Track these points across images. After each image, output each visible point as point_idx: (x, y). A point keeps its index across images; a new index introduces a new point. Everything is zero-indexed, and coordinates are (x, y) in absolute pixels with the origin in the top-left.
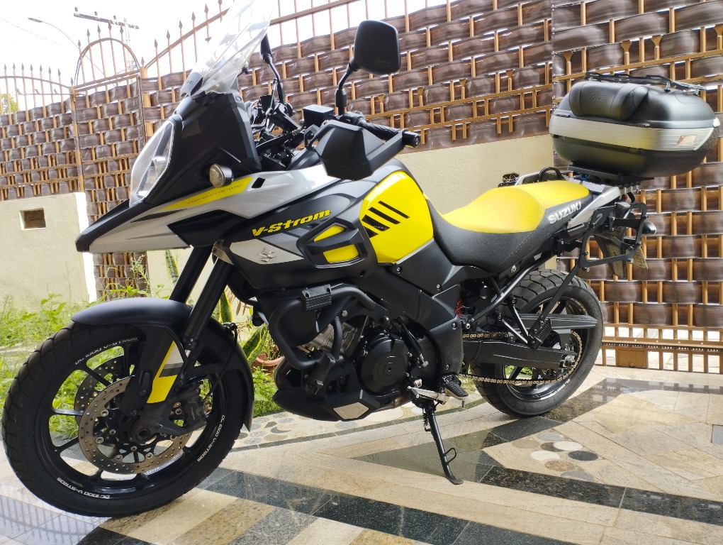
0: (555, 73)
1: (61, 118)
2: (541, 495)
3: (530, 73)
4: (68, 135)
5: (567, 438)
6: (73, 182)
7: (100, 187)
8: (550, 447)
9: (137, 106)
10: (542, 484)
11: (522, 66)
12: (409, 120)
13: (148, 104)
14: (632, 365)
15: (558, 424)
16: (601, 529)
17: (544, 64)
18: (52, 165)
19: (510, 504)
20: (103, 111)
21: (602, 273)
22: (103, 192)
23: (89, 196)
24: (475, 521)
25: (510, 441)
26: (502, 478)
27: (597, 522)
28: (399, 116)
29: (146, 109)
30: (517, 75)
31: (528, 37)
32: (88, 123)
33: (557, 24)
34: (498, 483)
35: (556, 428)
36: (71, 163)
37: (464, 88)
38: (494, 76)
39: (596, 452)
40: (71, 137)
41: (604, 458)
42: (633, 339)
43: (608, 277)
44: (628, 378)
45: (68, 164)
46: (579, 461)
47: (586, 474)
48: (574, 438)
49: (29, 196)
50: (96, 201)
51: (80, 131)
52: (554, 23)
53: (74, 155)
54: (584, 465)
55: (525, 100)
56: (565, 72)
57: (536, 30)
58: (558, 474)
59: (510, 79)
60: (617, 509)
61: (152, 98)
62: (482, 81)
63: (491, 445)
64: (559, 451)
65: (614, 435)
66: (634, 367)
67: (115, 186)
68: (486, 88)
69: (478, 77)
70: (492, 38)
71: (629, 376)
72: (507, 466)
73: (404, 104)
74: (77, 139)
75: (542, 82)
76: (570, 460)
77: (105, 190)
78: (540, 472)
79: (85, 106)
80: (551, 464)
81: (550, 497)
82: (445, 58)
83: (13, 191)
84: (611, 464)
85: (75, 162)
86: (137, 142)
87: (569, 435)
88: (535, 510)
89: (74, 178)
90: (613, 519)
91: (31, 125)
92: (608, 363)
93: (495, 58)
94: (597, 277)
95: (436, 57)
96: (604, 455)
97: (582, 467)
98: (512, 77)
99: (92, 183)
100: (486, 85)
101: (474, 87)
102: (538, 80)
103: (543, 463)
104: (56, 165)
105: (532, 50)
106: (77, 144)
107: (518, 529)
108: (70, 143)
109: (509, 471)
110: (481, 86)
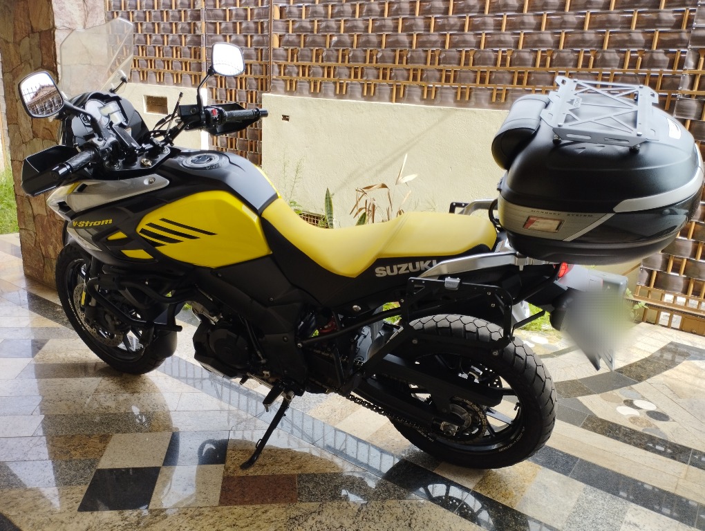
0: (687, 65)
1: (189, 13)
2: (628, 445)
3: (660, 56)
4: (194, 30)
5: (643, 398)
6: (195, 76)
7: (221, 86)
8: (629, 403)
9: (266, 16)
10: (628, 436)
11: (654, 48)
12: (533, 78)
13: (277, 15)
14: (694, 331)
15: (636, 383)
16: (676, 480)
17: (676, 50)
18: (177, 57)
19: (606, 449)
20: (232, 14)
21: (687, 252)
22: (224, 92)
23: (211, 92)
24: (583, 458)
25: (598, 393)
26: (598, 426)
27: (672, 473)
28: (523, 73)
29: (275, 21)
30: (647, 56)
31: (666, 22)
32: (215, 23)
33: (699, 20)
34: (594, 430)
35: (633, 386)
36: (195, 58)
37: (592, 58)
38: (625, 52)
39: (668, 414)
40: (198, 32)
41: (674, 421)
42: (700, 311)
43: (691, 256)
44: (690, 344)
45: (193, 59)
46: (655, 420)
47: (661, 432)
48: (649, 398)
49: (151, 82)
50: (216, 98)
51: (208, 29)
52: (697, 18)
53: (200, 52)
54: (659, 424)
55: (650, 80)
56: (696, 67)
57: (676, 16)
58: (640, 429)
59: (640, 58)
60: (686, 465)
61: (282, 9)
62: (612, 54)
63: (584, 395)
64: (638, 408)
65: (681, 401)
66: (695, 333)
67: (237, 88)
68: (615, 62)
69: (609, 50)
70: (630, 15)
71: (691, 343)
72: (600, 416)
73: (531, 62)
74: (204, 36)
75: (671, 66)
76: (648, 418)
77: (226, 90)
78: (625, 425)
79: (215, 6)
80: (634, 419)
81: (636, 448)
82: (581, 25)
83: (137, 74)
84: (680, 427)
85: (200, 58)
86: (262, 50)
87: (645, 395)
88: (626, 457)
89: (197, 73)
90: (684, 473)
91: (159, 13)
92: (672, 326)
93: (630, 35)
94: (681, 255)
95: (572, 23)
96: (674, 418)
97: (658, 426)
98: (642, 57)
99: (214, 82)
100: (615, 60)
101: (603, 59)
102: (667, 65)
103: (628, 417)
104: (181, 57)
105: (667, 35)
106: (203, 42)
107: (616, 470)
108: (196, 39)
109: (601, 420)
110: (610, 60)
